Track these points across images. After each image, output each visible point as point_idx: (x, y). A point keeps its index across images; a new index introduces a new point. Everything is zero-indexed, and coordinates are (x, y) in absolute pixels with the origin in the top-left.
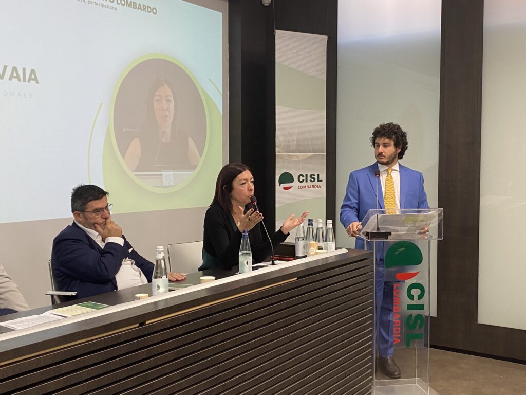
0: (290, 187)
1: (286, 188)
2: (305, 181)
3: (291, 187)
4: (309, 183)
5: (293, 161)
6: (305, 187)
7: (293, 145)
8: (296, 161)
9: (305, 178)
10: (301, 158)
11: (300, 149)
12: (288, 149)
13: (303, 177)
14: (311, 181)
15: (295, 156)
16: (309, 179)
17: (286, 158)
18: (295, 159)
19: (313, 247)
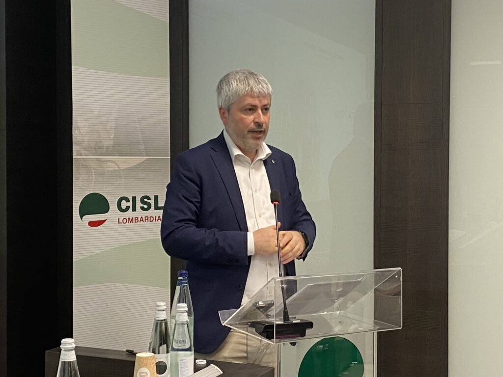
0: (103, 222)
1: (93, 224)
2: (131, 208)
3: (105, 221)
4: (139, 213)
5: (108, 171)
6: (131, 220)
7: (108, 142)
8: (114, 171)
9: (130, 204)
10: (123, 166)
11: (119, 149)
12: (98, 149)
13: (128, 200)
14: (142, 208)
15: (111, 161)
16: (139, 204)
17: (94, 166)
18: (111, 167)
19: (145, 366)
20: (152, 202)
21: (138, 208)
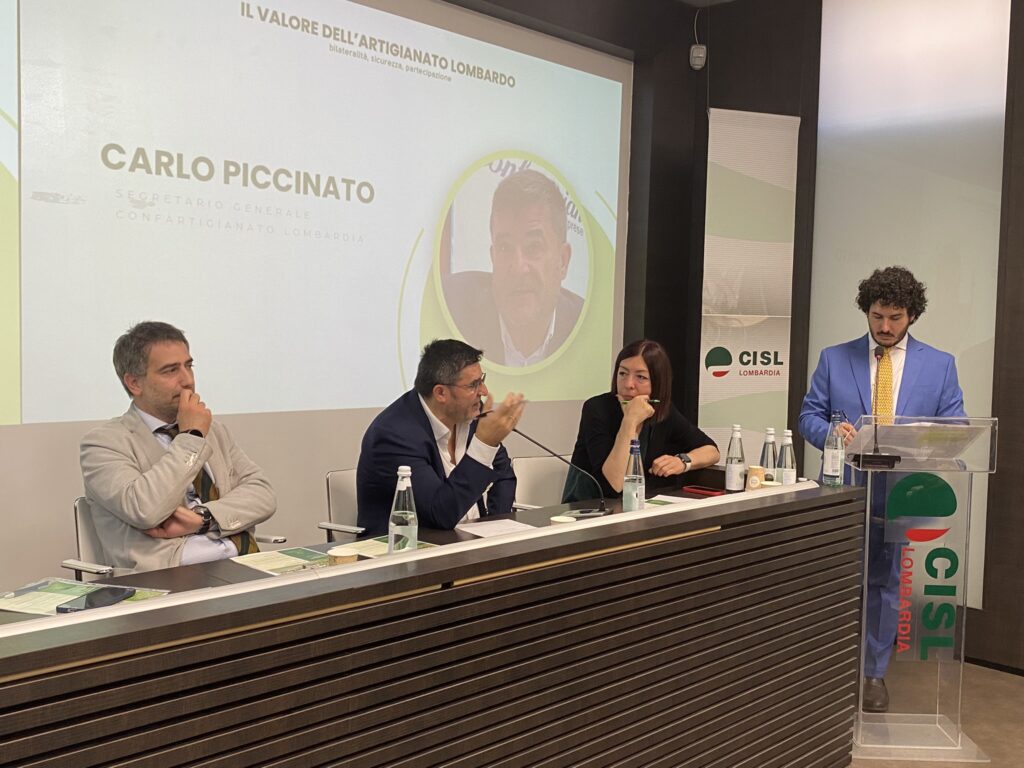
1: (717, 374)
2: (752, 362)
3: (727, 372)
4: (759, 367)
5: (733, 328)
6: (751, 373)
7: (733, 302)
8: (737, 328)
9: (751, 358)
10: (746, 324)
11: (744, 308)
12: (725, 309)
13: (749, 355)
14: (762, 363)
15: (735, 319)
16: (759, 359)
17: (719, 323)
18: (736, 324)
19: (756, 475)
20: (772, 357)
21: (758, 362)
